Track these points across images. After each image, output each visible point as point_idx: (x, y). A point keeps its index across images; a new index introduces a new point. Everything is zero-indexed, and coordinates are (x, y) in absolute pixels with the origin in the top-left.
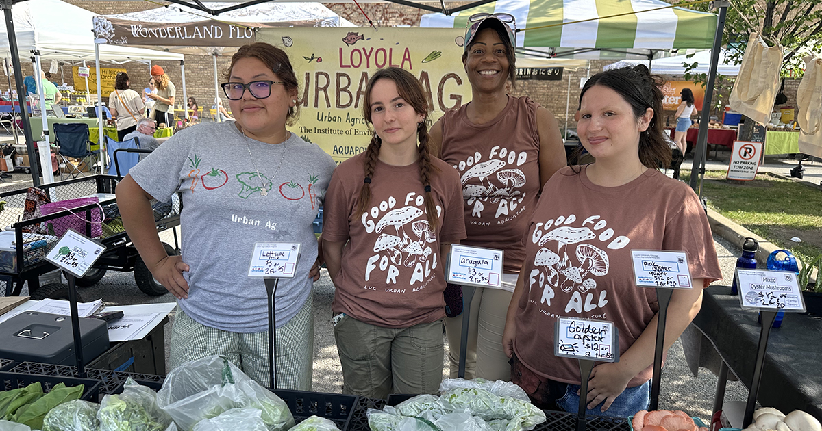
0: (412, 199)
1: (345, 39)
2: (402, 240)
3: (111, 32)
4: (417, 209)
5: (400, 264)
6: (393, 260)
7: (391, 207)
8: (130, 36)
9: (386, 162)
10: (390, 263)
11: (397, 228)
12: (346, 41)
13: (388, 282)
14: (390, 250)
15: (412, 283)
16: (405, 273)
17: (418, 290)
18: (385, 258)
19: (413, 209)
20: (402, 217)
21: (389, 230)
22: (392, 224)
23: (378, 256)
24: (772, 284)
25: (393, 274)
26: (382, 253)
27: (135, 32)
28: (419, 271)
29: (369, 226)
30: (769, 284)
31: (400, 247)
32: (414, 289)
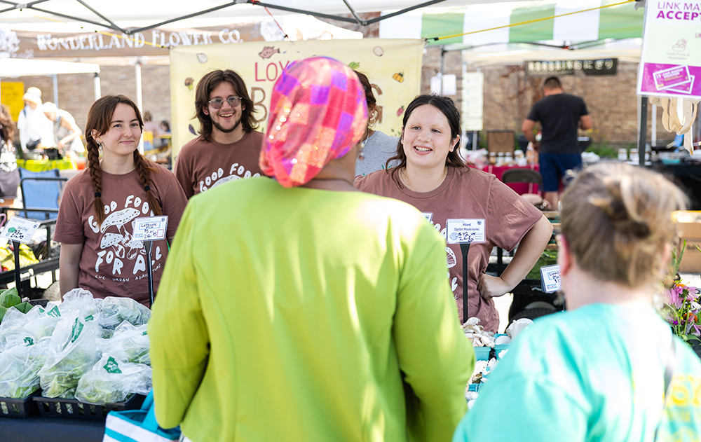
0: (131, 202)
1: (261, 53)
2: (124, 237)
3: (14, 45)
4: (135, 210)
5: (123, 257)
6: (117, 254)
7: (112, 210)
8: (36, 49)
9: (108, 171)
10: (115, 256)
11: (119, 227)
12: (262, 55)
13: (114, 273)
14: (114, 247)
15: (135, 272)
16: (129, 264)
17: (140, 278)
18: (111, 253)
19: (133, 210)
20: (122, 218)
21: (112, 229)
22: (114, 224)
23: (105, 252)
24: (468, 227)
25: (118, 266)
26: (108, 249)
27: (42, 44)
28: (140, 262)
29: (95, 227)
30: (465, 227)
31: (123, 243)
32: (137, 278)
